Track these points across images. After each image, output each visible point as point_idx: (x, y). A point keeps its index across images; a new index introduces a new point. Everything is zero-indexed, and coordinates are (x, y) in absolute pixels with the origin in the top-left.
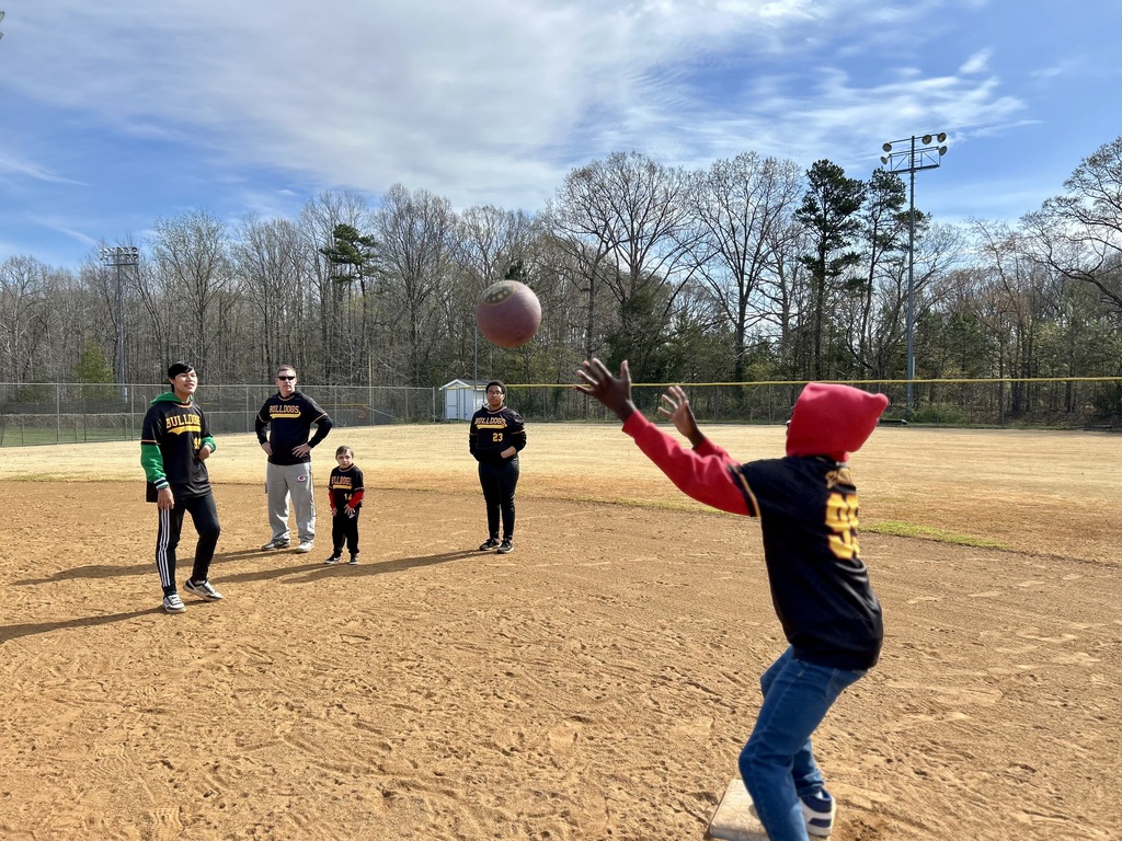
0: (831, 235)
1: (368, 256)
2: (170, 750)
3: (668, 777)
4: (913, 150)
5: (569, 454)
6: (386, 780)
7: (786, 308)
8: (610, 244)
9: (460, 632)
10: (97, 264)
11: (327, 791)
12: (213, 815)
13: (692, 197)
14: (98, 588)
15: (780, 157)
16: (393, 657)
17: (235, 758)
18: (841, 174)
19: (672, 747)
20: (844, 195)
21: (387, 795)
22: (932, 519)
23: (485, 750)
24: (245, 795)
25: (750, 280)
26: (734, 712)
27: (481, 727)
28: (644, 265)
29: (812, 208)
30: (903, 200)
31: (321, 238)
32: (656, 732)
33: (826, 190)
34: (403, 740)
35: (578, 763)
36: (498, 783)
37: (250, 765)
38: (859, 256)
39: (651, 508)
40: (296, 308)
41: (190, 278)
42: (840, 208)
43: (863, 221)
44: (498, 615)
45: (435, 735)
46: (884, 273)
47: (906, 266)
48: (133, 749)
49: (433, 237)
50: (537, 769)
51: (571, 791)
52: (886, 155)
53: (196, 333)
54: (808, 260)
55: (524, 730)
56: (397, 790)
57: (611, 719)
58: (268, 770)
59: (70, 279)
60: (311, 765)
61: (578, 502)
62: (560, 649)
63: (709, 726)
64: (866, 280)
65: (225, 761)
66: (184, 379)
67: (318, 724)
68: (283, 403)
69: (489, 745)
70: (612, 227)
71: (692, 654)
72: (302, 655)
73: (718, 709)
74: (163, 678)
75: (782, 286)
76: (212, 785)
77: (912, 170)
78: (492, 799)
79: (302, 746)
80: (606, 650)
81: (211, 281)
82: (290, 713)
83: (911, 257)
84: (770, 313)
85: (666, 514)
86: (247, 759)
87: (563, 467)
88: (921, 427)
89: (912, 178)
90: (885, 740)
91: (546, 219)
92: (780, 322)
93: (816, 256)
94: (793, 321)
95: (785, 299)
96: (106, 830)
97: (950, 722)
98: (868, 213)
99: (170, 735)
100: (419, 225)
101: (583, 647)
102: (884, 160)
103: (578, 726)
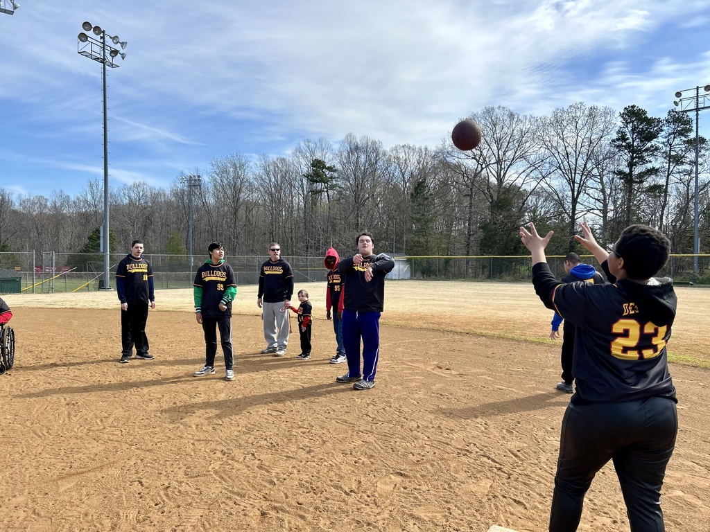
0: (637, 155)
1: (331, 178)
2: (146, 474)
3: (450, 520)
4: (697, 96)
5: (448, 301)
6: (265, 504)
7: (605, 205)
8: (484, 166)
9: (341, 412)
10: (179, 186)
11: (228, 508)
12: (155, 516)
13: (539, 134)
14: (140, 374)
15: (600, 105)
16: (295, 425)
17: (181, 482)
18: (645, 114)
19: (459, 498)
20: (647, 129)
21: (263, 514)
22: (694, 351)
23: (333, 490)
24: (179, 506)
25: (579, 187)
26: (509, 478)
27: (336, 475)
28: (506, 178)
29: (623, 138)
30: (690, 130)
31: (304, 167)
32: (451, 487)
33: (634, 125)
34: (285, 479)
35: (391, 504)
36: (335, 513)
37: (188, 487)
38: (657, 169)
39: (493, 337)
40: (290, 210)
41: (229, 192)
42: (644, 138)
43: (661, 145)
44: (368, 402)
45: (304, 477)
46: (677, 180)
47: (693, 175)
48: (125, 472)
49: (371, 165)
50: (363, 506)
51: (380, 523)
52: (677, 100)
53: (233, 226)
54: (620, 173)
55: (362, 479)
56: (271, 512)
57: (422, 476)
58: (197, 492)
59: (164, 195)
60: (223, 491)
61: (444, 331)
62: (402, 427)
63: (489, 486)
64: (663, 186)
65: (175, 484)
66: (218, 252)
67: (236, 465)
68: (273, 265)
69: (337, 487)
70: (485, 155)
71: (491, 436)
72: (241, 421)
73: (498, 475)
74: (157, 429)
75: (603, 191)
76: (161, 498)
77: (697, 109)
78: (328, 523)
79: (222, 478)
80: (432, 430)
81: (242, 194)
82: (222, 456)
83: (697, 169)
84: (593, 209)
85: (501, 341)
86: (187, 484)
87: (440, 309)
88: (703, 287)
89: (697, 115)
90: (616, 507)
91: (441, 151)
92: (602, 215)
93: (627, 170)
94: (610, 215)
95: (605, 200)
96: (92, 520)
97: (670, 497)
98: (665, 140)
99: (149, 465)
100: (363, 158)
101: (418, 427)
102: (676, 103)
103: (399, 479)
